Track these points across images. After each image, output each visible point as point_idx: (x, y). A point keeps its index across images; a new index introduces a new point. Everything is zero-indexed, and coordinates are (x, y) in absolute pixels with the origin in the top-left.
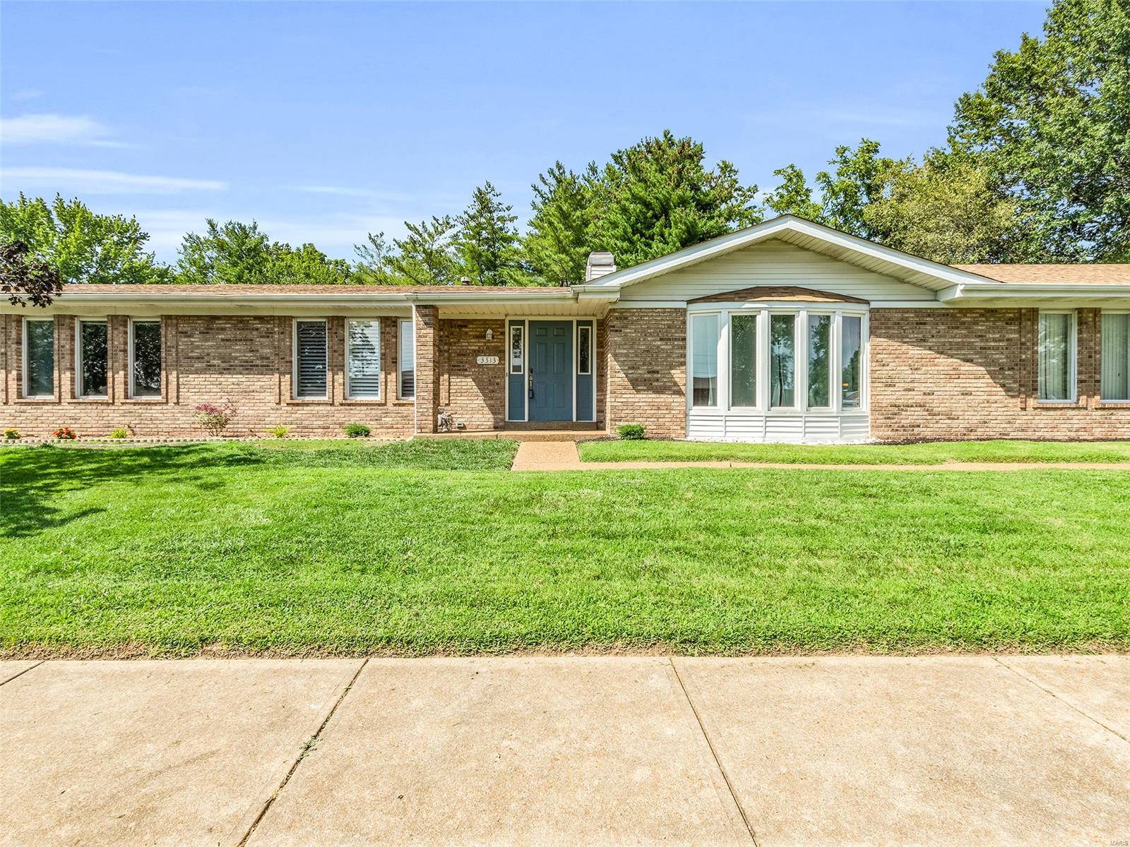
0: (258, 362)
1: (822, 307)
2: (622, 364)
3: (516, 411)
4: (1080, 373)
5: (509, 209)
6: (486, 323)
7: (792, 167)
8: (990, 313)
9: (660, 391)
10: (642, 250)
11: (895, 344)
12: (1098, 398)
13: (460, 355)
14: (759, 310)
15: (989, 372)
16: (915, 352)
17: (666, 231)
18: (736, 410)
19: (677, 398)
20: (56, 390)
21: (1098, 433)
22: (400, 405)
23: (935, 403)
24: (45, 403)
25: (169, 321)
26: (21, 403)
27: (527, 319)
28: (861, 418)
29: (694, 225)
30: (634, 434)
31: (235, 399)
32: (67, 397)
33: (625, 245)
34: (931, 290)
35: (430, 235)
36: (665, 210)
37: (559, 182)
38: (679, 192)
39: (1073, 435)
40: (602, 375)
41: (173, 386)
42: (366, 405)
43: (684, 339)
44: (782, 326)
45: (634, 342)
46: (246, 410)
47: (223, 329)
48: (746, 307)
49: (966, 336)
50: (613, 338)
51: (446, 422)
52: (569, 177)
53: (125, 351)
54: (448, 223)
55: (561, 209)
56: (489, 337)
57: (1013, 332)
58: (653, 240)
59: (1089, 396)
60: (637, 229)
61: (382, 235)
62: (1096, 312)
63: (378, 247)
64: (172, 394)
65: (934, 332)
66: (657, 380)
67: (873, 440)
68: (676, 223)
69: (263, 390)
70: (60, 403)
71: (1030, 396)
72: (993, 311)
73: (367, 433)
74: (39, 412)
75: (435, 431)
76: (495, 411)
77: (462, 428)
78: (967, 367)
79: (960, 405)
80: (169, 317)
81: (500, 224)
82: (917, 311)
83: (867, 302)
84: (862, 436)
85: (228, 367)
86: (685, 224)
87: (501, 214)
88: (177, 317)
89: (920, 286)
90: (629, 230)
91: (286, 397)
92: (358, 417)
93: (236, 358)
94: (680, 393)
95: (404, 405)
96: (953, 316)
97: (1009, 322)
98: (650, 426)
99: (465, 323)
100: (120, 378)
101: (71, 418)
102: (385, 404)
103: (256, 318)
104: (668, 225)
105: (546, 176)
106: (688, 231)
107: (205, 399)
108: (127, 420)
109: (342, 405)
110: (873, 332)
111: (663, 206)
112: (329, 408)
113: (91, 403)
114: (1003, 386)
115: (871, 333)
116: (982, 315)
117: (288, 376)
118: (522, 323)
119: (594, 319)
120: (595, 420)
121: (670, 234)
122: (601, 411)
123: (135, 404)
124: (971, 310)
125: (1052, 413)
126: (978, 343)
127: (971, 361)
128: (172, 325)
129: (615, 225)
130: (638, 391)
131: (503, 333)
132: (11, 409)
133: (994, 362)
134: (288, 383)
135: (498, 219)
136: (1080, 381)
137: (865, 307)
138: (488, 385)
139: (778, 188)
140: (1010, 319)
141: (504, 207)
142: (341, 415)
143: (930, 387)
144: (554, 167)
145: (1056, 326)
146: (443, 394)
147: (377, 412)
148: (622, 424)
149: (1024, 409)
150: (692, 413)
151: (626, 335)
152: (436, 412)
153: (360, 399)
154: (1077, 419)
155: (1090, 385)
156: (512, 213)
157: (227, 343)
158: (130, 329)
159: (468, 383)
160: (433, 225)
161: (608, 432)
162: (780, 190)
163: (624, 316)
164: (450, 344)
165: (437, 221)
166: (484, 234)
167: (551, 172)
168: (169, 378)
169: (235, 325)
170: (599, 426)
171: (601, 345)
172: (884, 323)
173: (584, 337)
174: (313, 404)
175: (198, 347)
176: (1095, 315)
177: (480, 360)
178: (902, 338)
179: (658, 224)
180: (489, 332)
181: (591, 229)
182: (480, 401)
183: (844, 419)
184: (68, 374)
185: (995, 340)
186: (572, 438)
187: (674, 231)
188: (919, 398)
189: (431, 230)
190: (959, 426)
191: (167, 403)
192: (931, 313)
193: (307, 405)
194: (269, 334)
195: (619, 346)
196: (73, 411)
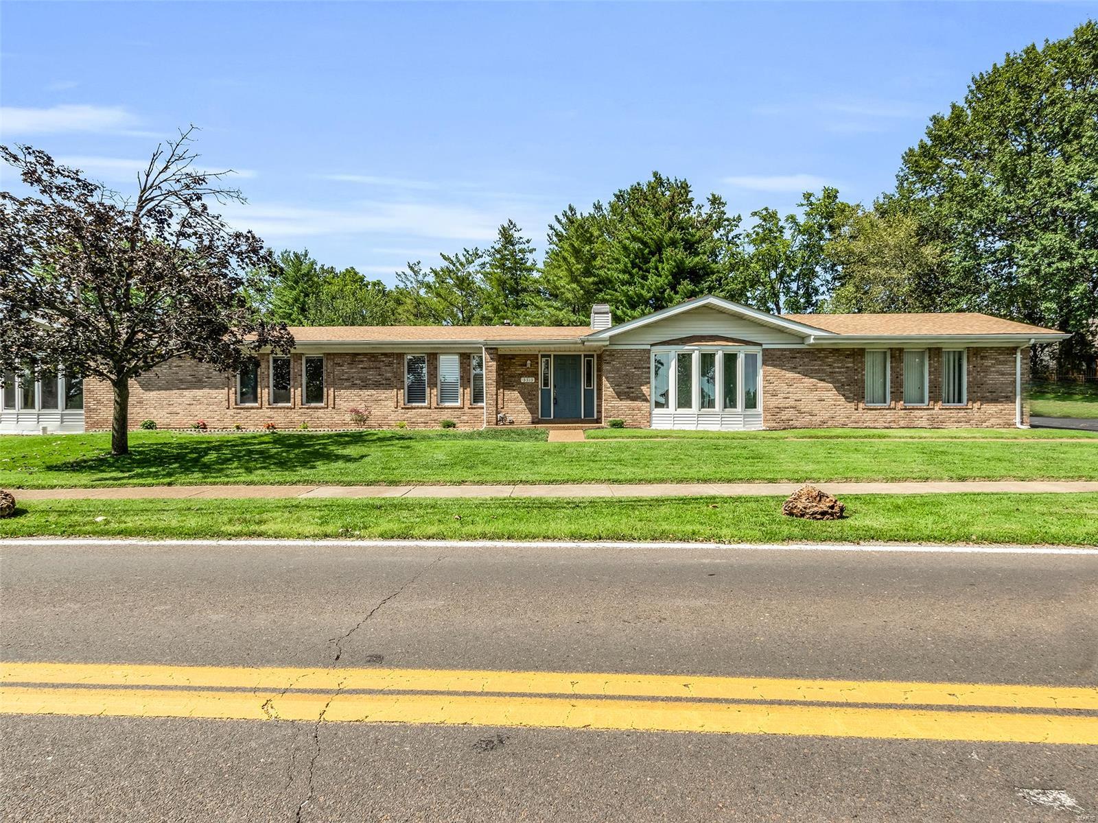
0: (384, 382)
1: (732, 348)
2: (611, 383)
3: (546, 411)
4: (891, 387)
5: (528, 241)
6: (527, 357)
7: (766, 209)
8: (836, 351)
9: (634, 399)
10: (639, 282)
11: (777, 370)
12: (902, 402)
13: (510, 376)
14: (694, 350)
15: (835, 387)
16: (790, 375)
17: (660, 266)
18: (681, 411)
19: (645, 404)
20: (259, 400)
21: (902, 423)
22: (472, 408)
23: (802, 406)
24: (252, 408)
25: (329, 357)
26: (238, 408)
27: (552, 354)
28: (758, 415)
29: (682, 262)
30: (618, 425)
31: (369, 405)
32: (266, 404)
33: (626, 277)
34: (800, 337)
35: (461, 264)
36: (659, 248)
37: (572, 222)
38: (670, 234)
39: (887, 425)
40: (600, 389)
41: (331, 397)
42: (451, 408)
43: (649, 368)
44: (707, 360)
45: (618, 369)
46: (376, 412)
47: (362, 361)
48: (686, 348)
49: (821, 365)
50: (606, 367)
51: (503, 419)
52: (579, 217)
53: (301, 375)
54: (477, 254)
55: (573, 246)
56: (529, 366)
57: (850, 362)
58: (649, 272)
59: (896, 402)
60: (636, 264)
61: (419, 263)
62: (901, 350)
63: (416, 273)
64: (331, 402)
65: (801, 363)
66: (633, 393)
67: (764, 428)
68: (667, 260)
69: (386, 399)
70: (261, 408)
71: (860, 402)
72: (837, 350)
73: (454, 426)
74: (248, 414)
75: (497, 424)
76: (532, 411)
77: (512, 423)
78: (822, 384)
79: (817, 407)
80: (329, 354)
81: (521, 255)
82: (791, 350)
83: (761, 345)
84: (757, 425)
85: (365, 386)
86: (675, 261)
87: (522, 246)
88: (334, 354)
89: (793, 335)
90: (629, 265)
91: (401, 403)
92: (446, 416)
93: (370, 379)
94: (646, 400)
95: (475, 408)
96: (813, 352)
97: (848, 356)
98: (628, 420)
99: (513, 357)
100: (298, 393)
101: (268, 417)
102: (463, 408)
103: (382, 354)
104: (661, 261)
105: (561, 217)
106: (678, 267)
107: (352, 405)
108: (303, 418)
109: (436, 408)
110: (764, 363)
111: (658, 245)
112: (428, 410)
113: (280, 408)
114: (844, 395)
115: (763, 364)
116: (831, 353)
117: (402, 391)
118: (549, 356)
119: (595, 354)
120: (595, 417)
121: (663, 269)
122: (599, 412)
123: (307, 408)
124: (824, 350)
125: (874, 412)
126: (828, 369)
127: (824, 380)
128: (330, 359)
129: (618, 261)
130: (621, 400)
131: (537, 363)
132: (231, 412)
133: (838, 381)
134: (402, 394)
135: (520, 251)
136: (892, 393)
137: (759, 348)
138: (528, 396)
139: (755, 227)
140: (848, 355)
141: (524, 240)
142: (435, 415)
143: (798, 396)
144: (567, 209)
145: (879, 359)
146: (500, 402)
147: (459, 413)
148: (611, 419)
149: (857, 409)
150: (654, 412)
151: (613, 365)
152: (497, 413)
153: (447, 404)
154: (890, 416)
155: (898, 395)
156: (531, 245)
157: (365, 370)
158: (304, 361)
159: (516, 394)
160: (464, 256)
161: (603, 424)
162: (756, 229)
163: (612, 354)
164: (504, 370)
165: (468, 252)
166: (508, 264)
167: (565, 214)
168: (328, 393)
169: (369, 359)
170: (598, 421)
171: (599, 370)
172: (772, 358)
173: (589, 364)
174: (418, 408)
175: (346, 373)
176: (900, 353)
177: (523, 380)
178: (781, 367)
179: (654, 259)
180: (529, 362)
181: (598, 262)
182: (523, 406)
183: (745, 416)
184: (267, 390)
185: (838, 368)
186: (581, 428)
187: (666, 266)
188: (793, 403)
189: (463, 260)
190: (818, 419)
191: (327, 408)
192: (799, 351)
193: (414, 408)
194: (390, 364)
195: (610, 372)
196: (269, 413)
